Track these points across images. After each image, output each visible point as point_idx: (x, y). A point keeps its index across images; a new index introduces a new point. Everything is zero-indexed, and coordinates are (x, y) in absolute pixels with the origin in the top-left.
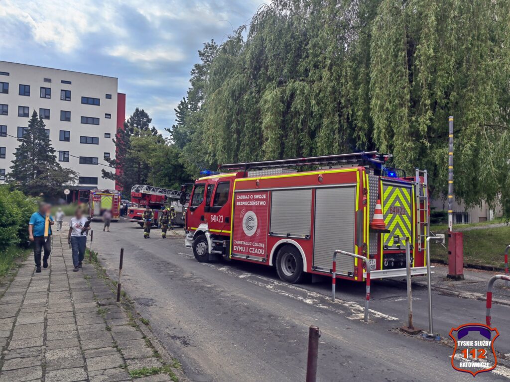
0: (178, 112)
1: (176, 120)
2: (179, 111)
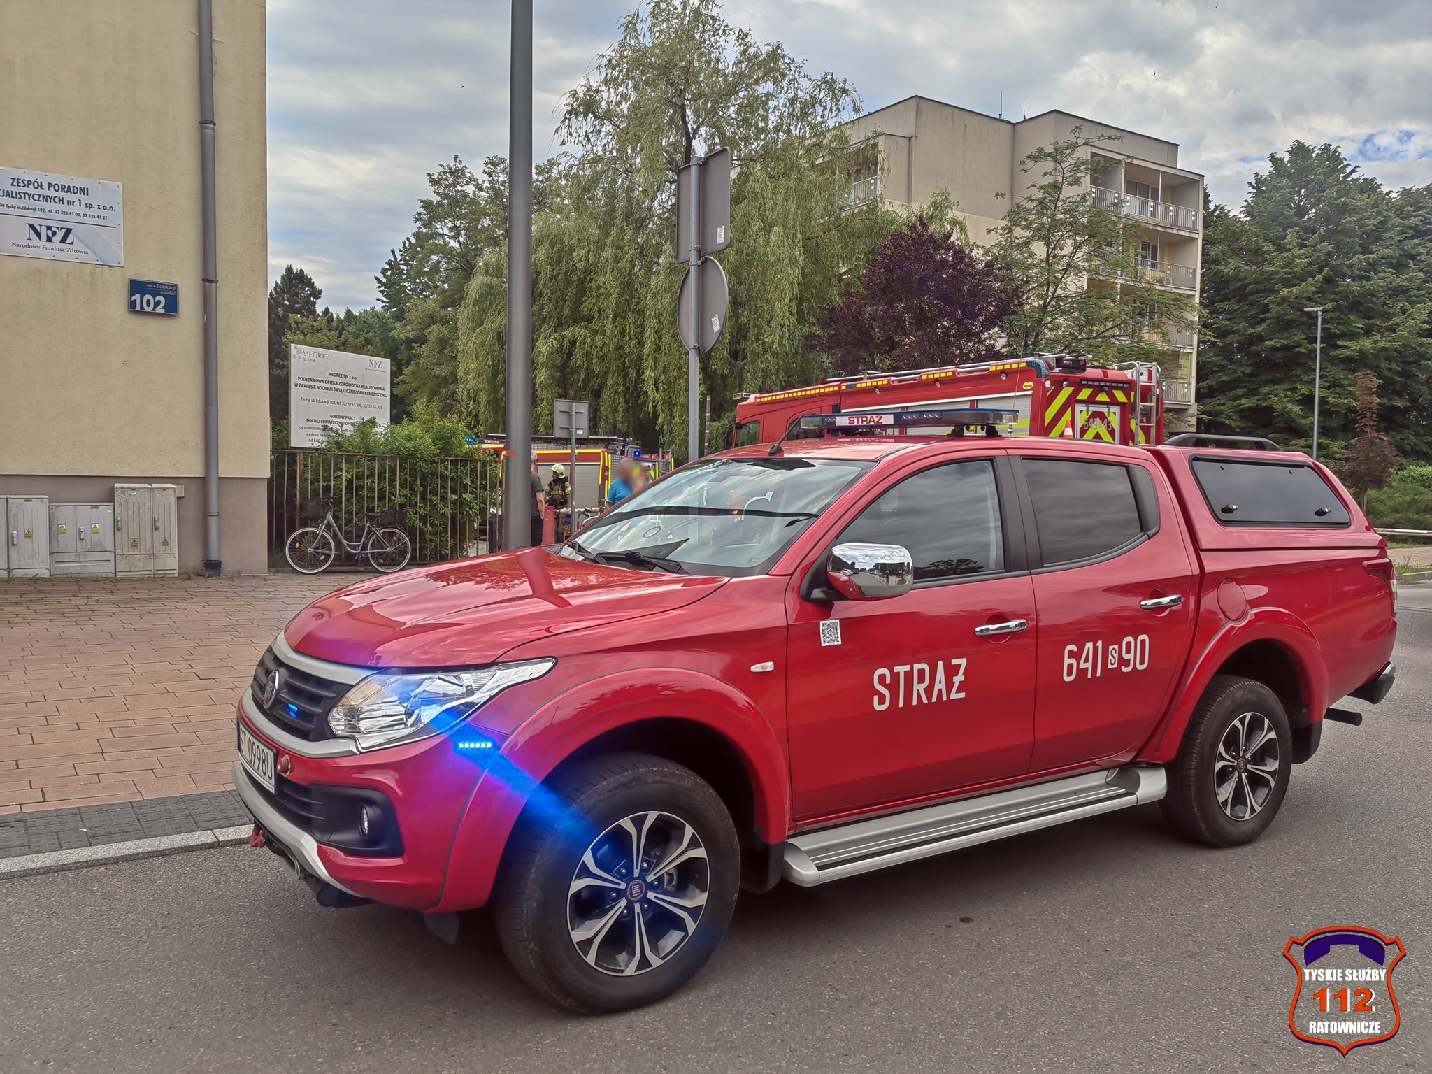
0: (383, 284)
1: (379, 300)
2: (384, 280)
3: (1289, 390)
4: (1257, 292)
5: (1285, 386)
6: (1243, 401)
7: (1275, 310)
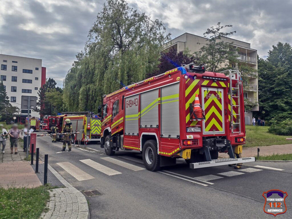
3: (281, 100)
4: (272, 77)
5: (280, 99)
6: (270, 103)
7: (277, 81)
